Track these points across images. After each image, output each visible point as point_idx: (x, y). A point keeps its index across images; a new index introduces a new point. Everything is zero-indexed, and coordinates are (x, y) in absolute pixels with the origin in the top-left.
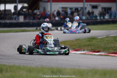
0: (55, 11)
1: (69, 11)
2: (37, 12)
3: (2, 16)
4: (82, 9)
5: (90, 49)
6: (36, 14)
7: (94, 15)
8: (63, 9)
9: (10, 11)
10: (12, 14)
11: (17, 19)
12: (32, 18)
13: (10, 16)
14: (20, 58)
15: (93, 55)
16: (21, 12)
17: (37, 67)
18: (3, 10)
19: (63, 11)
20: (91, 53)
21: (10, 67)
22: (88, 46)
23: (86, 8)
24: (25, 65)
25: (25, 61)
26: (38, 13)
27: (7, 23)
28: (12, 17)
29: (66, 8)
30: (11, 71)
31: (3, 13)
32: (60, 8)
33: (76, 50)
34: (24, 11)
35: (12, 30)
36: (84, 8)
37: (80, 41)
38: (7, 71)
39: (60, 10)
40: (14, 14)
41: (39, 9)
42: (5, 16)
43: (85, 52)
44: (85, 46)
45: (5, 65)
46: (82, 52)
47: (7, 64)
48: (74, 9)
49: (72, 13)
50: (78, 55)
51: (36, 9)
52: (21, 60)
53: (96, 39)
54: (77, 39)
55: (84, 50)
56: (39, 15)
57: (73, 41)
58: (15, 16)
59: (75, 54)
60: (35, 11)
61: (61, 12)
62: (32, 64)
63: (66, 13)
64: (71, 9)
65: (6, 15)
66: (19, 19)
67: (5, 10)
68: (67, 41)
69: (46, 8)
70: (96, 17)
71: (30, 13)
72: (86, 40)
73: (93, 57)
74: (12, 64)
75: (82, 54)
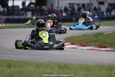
0: (62, 7)
1: (76, 7)
2: (44, 8)
3: (11, 12)
4: (89, 5)
5: (96, 44)
6: (43, 10)
7: (101, 11)
8: (70, 5)
9: (18, 7)
10: (20, 10)
11: (25, 15)
12: (40, 14)
13: (18, 12)
14: (28, 54)
15: (100, 50)
16: (29, 8)
17: (45, 62)
18: (11, 6)
19: (70, 7)
20: (98, 49)
21: (18, 62)
22: (95, 41)
23: (92, 4)
24: (33, 60)
25: (33, 56)
26: (46, 9)
27: (15, 19)
28: (20, 13)
29: (73, 4)
30: (19, 66)
31: (11, 9)
32: (67, 4)
33: (83, 46)
34: (32, 7)
35: (20, 26)
36: (91, 5)
37: (87, 37)
38: (15, 66)
39: (68, 6)
40: (22, 9)
41: (46, 5)
42: (13, 12)
43: (92, 48)
44: (91, 42)
45: (13, 61)
46: (89, 48)
47: (15, 59)
48: (81, 5)
49: (79, 9)
50: (84, 50)
51: (43, 5)
52: (29, 56)
53: (102, 35)
54: (84, 35)
55: (91, 46)
56: (46, 11)
57: (80, 37)
58: (23, 12)
59: (82, 50)
60: (43, 7)
61: (68, 8)
62: (40, 59)
63: (73, 9)
64: (78, 5)
65: (14, 10)
66: (26, 15)
67: (13, 6)
68: (74, 36)
69: (54, 4)
70: (103, 13)
71: (38, 9)
72: (93, 36)
73: (100, 52)
74: (20, 59)
75: (89, 49)
